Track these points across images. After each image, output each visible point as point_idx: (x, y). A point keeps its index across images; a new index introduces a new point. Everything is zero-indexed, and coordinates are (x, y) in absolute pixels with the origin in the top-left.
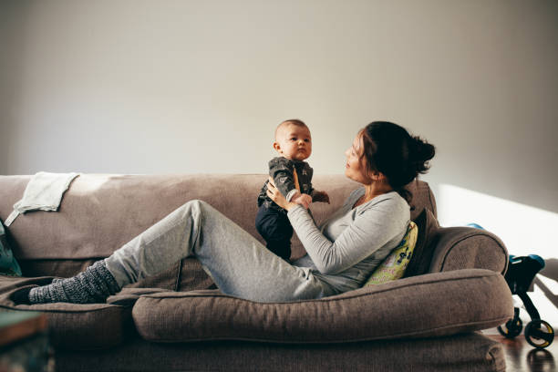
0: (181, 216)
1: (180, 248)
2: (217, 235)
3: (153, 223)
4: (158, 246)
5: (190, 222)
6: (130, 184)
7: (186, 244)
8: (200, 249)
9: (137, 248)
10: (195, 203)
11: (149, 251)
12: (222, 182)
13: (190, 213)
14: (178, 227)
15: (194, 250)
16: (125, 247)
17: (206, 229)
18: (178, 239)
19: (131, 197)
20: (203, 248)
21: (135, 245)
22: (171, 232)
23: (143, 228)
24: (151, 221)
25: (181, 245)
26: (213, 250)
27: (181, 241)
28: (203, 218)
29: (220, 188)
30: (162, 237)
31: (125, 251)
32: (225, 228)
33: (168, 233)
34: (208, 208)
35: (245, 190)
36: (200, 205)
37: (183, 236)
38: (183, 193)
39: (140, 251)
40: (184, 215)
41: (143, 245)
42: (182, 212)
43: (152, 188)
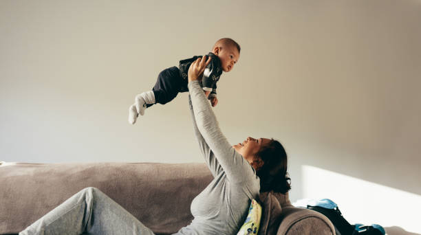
0: (77, 201)
1: (75, 228)
2: (105, 216)
3: (59, 204)
4: (56, 227)
5: (84, 206)
6: (42, 171)
7: (80, 224)
8: (91, 228)
9: (39, 229)
10: (89, 190)
11: (49, 231)
12: (118, 169)
13: (84, 198)
14: (74, 210)
15: (86, 229)
16: (28, 228)
17: (96, 211)
18: (74, 221)
19: (42, 182)
20: (93, 227)
21: (37, 227)
22: (68, 214)
23: (50, 208)
24: (57, 203)
25: (75, 225)
26: (101, 228)
27: (76, 222)
28: (94, 203)
29: (114, 175)
30: (60, 220)
31: (29, 232)
32: (111, 210)
33: (65, 215)
34: (100, 194)
35: (135, 176)
36: (93, 191)
37: (77, 217)
38: (85, 179)
39: (41, 231)
40: (79, 200)
41: (44, 226)
42: (78, 197)
43: (61, 174)
